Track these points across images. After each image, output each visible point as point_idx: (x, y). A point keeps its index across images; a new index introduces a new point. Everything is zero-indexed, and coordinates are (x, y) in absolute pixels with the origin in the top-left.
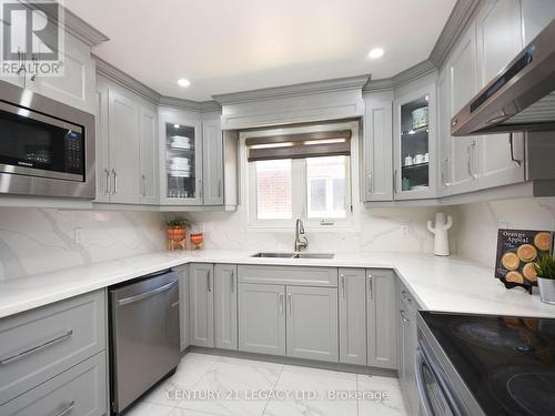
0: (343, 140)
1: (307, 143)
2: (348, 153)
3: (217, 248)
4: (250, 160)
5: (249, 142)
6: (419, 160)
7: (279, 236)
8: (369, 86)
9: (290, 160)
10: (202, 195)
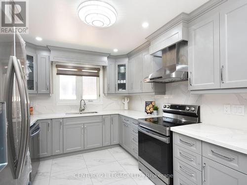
0: (96, 71)
1: (83, 70)
2: (98, 76)
3: (40, 114)
4: (57, 74)
5: (57, 66)
6: (122, 82)
7: (72, 107)
8: (110, 57)
9: (75, 76)
10: (37, 89)
